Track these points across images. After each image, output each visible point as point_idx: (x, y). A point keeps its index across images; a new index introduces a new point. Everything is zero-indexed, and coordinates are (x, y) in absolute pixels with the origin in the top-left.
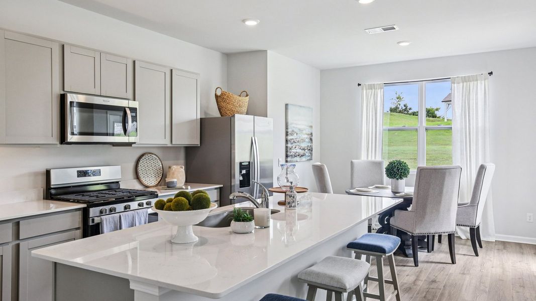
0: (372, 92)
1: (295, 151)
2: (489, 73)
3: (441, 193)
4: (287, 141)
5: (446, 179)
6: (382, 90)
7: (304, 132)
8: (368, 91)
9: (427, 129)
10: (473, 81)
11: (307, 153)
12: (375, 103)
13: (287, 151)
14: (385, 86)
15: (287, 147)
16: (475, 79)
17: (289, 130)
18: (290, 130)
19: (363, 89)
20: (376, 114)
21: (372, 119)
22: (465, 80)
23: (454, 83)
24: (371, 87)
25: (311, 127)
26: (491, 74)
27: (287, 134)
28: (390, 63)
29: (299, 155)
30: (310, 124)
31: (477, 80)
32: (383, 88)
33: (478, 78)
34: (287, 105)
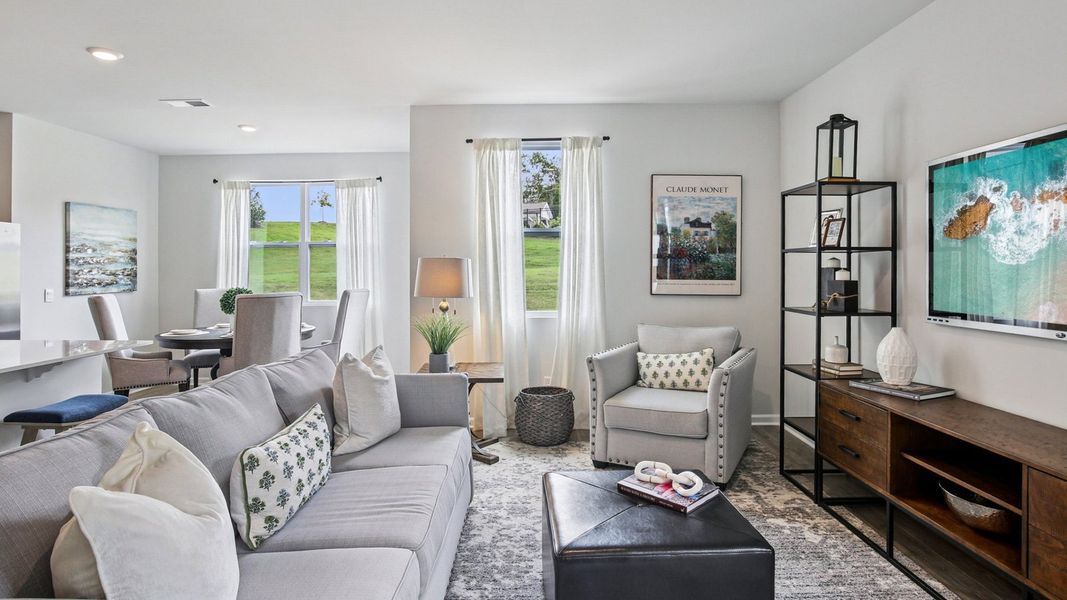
0: (233, 191)
1: (89, 276)
2: (378, 179)
3: (270, 330)
4: (67, 262)
5: (277, 311)
6: (247, 190)
7: (115, 247)
8: (228, 191)
9: (311, 246)
10: (360, 186)
11: (124, 280)
12: (237, 209)
13: (67, 277)
14: (252, 186)
15: (67, 272)
16: (362, 184)
17: (71, 244)
18: (73, 244)
19: (220, 188)
20: (238, 223)
21: (233, 231)
22: (351, 184)
23: (338, 188)
24: (232, 186)
25: (135, 240)
26: (380, 179)
27: (67, 250)
28: (273, 154)
29: (99, 284)
30: (133, 236)
31: (364, 186)
32: (248, 188)
33: (366, 184)
34: (67, 205)
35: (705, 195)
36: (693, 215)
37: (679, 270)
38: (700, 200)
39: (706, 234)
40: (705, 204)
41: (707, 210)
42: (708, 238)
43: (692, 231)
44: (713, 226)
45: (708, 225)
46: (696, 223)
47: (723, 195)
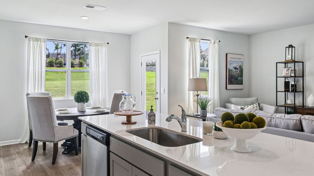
0: (37, 45)
2: (107, 43)
6: (45, 43)
10: (100, 46)
14: (47, 41)
16: (101, 45)
23: (91, 46)
24: (37, 40)
26: (108, 43)
31: (102, 46)
32: (46, 42)
35: (237, 60)
36: (235, 66)
37: (232, 82)
38: (236, 62)
39: (237, 71)
40: (237, 63)
41: (238, 64)
42: (238, 72)
43: (235, 70)
44: (239, 69)
45: (238, 69)
46: (236, 68)
47: (240, 60)
